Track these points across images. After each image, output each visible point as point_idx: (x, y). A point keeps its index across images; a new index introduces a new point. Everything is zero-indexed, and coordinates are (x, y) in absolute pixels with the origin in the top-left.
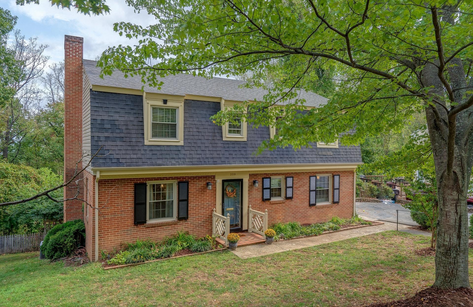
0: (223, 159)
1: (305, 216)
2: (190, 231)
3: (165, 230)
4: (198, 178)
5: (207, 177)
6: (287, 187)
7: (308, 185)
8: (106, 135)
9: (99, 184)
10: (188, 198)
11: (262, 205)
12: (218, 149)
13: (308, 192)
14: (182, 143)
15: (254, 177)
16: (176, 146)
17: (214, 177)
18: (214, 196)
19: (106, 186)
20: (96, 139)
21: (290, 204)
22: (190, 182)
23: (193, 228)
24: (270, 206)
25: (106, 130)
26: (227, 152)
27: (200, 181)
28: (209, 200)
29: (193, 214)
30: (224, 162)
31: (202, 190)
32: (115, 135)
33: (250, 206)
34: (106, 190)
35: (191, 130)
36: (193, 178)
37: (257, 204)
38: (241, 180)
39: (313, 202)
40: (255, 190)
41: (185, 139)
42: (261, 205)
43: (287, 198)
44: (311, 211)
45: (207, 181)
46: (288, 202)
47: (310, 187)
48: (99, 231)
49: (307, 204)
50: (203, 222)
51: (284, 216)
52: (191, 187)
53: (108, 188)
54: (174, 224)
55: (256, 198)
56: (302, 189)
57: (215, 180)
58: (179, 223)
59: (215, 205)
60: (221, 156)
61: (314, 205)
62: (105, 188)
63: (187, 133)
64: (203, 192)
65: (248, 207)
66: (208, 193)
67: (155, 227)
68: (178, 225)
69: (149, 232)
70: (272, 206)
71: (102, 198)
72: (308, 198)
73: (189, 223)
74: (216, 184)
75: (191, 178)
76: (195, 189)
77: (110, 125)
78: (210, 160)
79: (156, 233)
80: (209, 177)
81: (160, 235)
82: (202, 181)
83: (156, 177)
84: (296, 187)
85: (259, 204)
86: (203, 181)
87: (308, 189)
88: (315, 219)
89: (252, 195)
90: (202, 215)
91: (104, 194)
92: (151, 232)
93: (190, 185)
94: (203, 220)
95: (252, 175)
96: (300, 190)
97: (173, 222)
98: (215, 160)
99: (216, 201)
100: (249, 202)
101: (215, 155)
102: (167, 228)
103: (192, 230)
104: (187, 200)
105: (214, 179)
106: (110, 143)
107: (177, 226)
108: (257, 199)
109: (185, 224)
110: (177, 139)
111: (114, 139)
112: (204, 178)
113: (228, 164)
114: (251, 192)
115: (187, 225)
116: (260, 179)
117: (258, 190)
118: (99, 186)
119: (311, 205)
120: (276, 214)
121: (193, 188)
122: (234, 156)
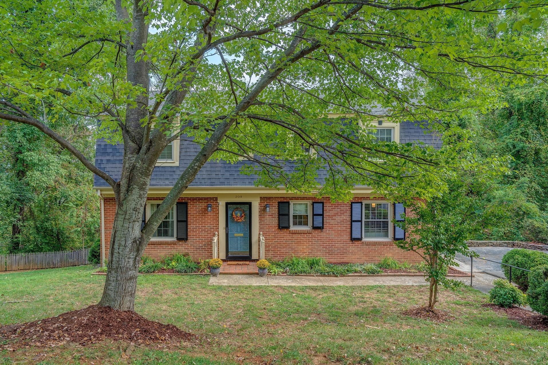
0: (222, 180)
1: (345, 253)
2: (190, 252)
3: (164, 249)
4: (198, 199)
5: (208, 199)
6: (314, 215)
7: (349, 213)
8: (108, 158)
9: (104, 201)
10: (187, 219)
11: (278, 234)
12: (217, 169)
13: (349, 223)
14: (177, 164)
15: (267, 201)
16: (171, 167)
17: (216, 199)
18: (217, 219)
19: (111, 203)
20: (99, 162)
21: (319, 236)
22: (189, 203)
23: (193, 251)
24: (290, 236)
25: (108, 154)
26: (227, 172)
27: (201, 203)
28: (211, 223)
29: (193, 236)
30: (222, 183)
31: (203, 212)
32: (115, 158)
33: (261, 233)
34: (111, 207)
35: (188, 150)
36: (193, 199)
37: (272, 232)
38: (250, 204)
39: (356, 235)
40: (269, 216)
41: (180, 160)
42: (276, 234)
43: (315, 228)
44: (353, 247)
45: (208, 203)
46: (316, 233)
47: (351, 216)
48: (105, 243)
49: (347, 237)
50: (205, 245)
51: (310, 249)
52: (191, 208)
53: (112, 205)
54: (174, 243)
55: (270, 224)
56: (338, 218)
57: (217, 203)
58: (178, 243)
59: (218, 228)
60: (220, 176)
61: (360, 239)
62: (110, 205)
63: (183, 154)
64: (204, 214)
65: (259, 234)
66: (209, 216)
67: (155, 244)
68: (177, 245)
69: (150, 249)
70: (292, 236)
71: (107, 214)
72: (349, 230)
73: (189, 245)
74: (218, 206)
75: (191, 199)
76: (195, 210)
77: (111, 149)
78: (206, 180)
79: (156, 251)
80: (211, 198)
81: (159, 252)
82: (202, 203)
83: (155, 197)
84: (329, 216)
85: (274, 232)
86: (204, 203)
87: (349, 219)
88: (361, 259)
89: (264, 221)
90: (203, 237)
91: (109, 211)
92: (151, 249)
93: (190, 207)
94: (205, 243)
95: (263, 198)
96: (335, 219)
97: (172, 242)
98: (213, 181)
99: (218, 225)
100: (261, 229)
101: (214, 176)
102: (166, 247)
103: (193, 252)
104: (186, 221)
105: (217, 201)
106: (111, 165)
107: (177, 247)
108: (271, 226)
109: (185, 245)
110: (173, 160)
111: (114, 162)
112: (204, 199)
113: (227, 185)
114: (262, 217)
115: (187, 247)
116: (276, 203)
117: (273, 216)
118: (104, 203)
119: (353, 239)
120: (298, 245)
121: (193, 210)
122: (236, 176)
